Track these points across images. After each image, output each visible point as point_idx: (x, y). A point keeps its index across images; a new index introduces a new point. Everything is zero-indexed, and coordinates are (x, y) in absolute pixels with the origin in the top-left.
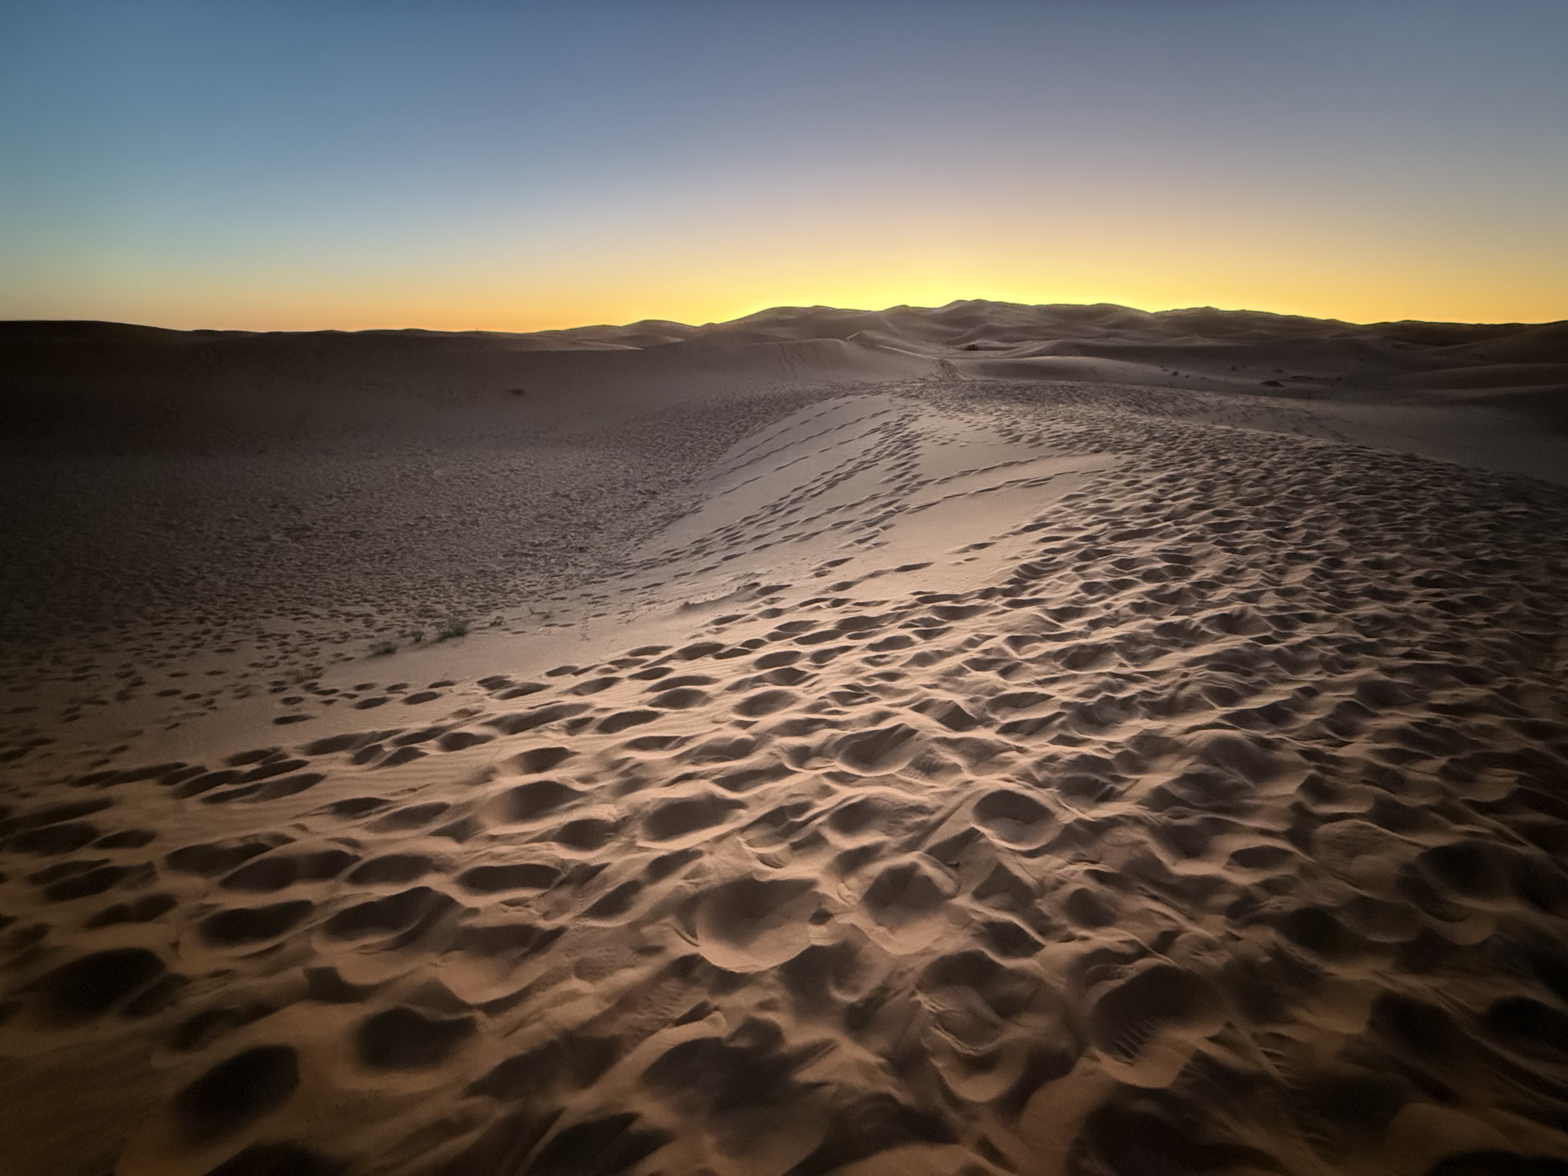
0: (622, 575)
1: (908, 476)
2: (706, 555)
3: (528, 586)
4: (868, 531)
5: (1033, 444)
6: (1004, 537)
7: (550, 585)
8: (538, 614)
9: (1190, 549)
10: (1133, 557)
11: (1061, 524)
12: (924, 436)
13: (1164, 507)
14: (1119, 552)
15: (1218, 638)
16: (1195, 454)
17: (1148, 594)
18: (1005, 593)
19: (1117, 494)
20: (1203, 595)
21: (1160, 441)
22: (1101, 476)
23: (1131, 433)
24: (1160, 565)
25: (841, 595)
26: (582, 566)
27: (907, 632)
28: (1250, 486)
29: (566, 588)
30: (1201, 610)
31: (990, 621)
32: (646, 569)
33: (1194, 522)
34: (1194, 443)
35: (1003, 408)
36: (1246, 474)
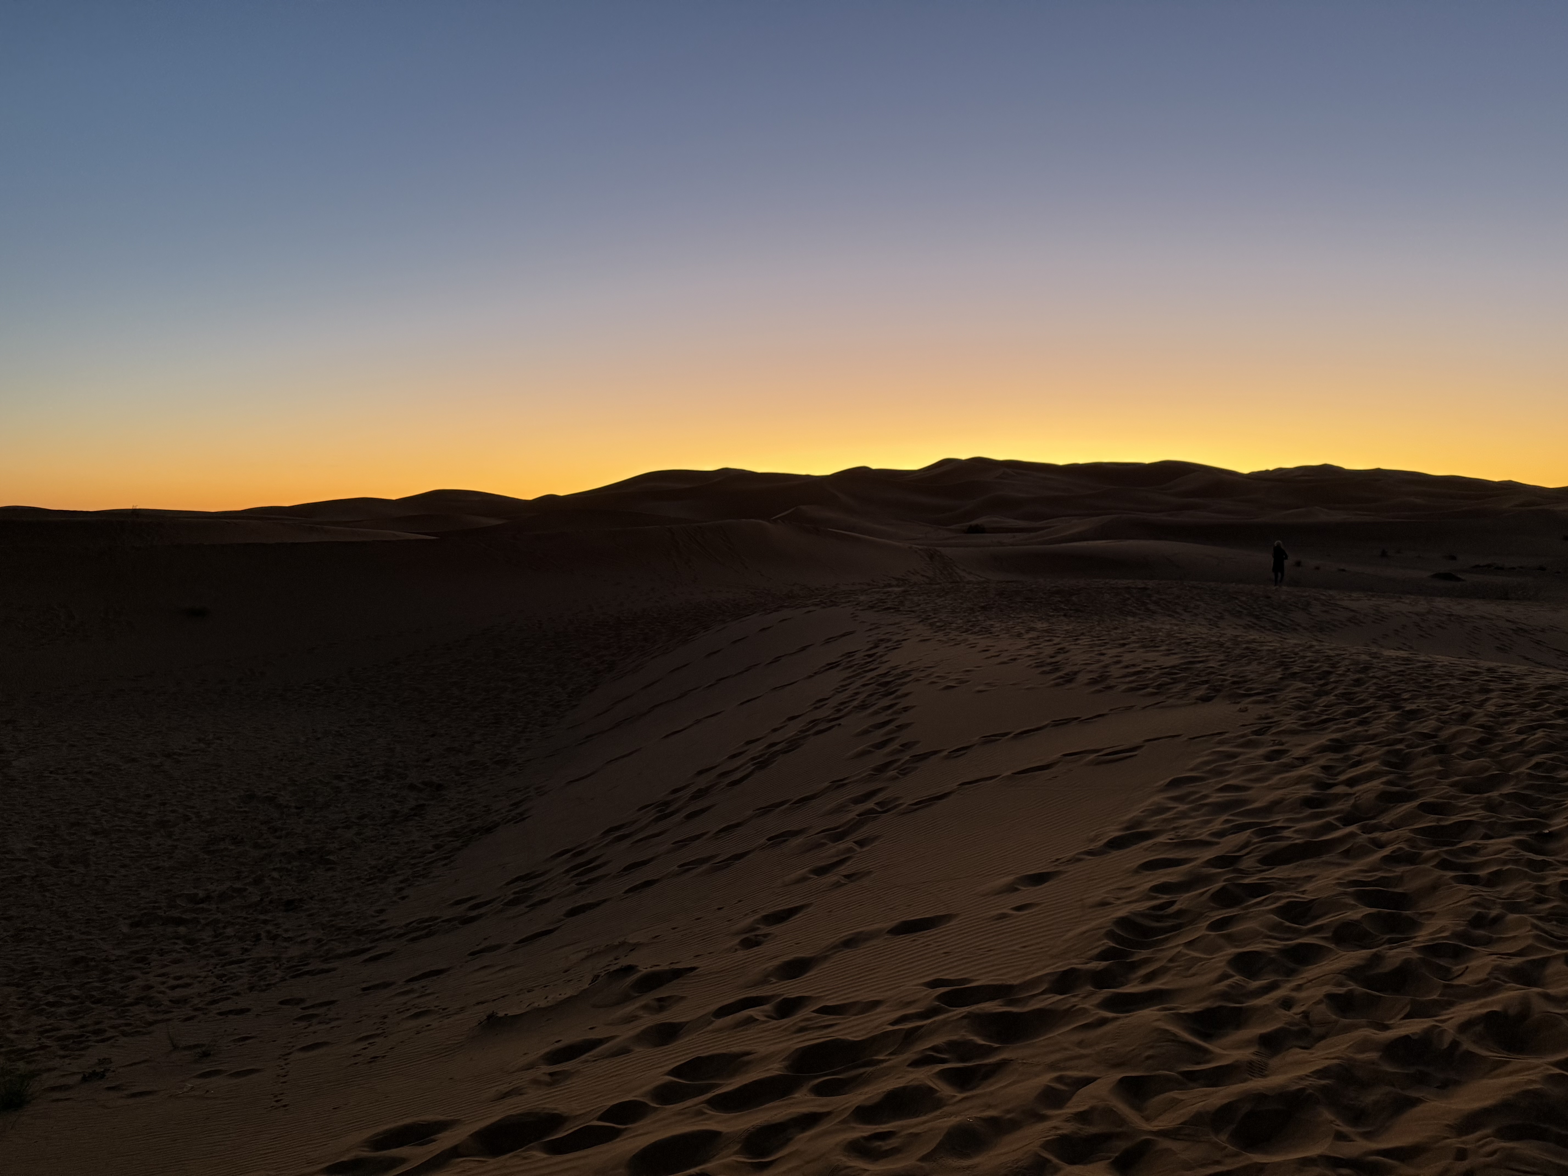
0: (367, 956)
1: (895, 746)
2: (533, 906)
3: (173, 988)
4: (834, 849)
5: (1098, 687)
6: (1076, 860)
7: (220, 983)
8: (189, 1048)
9: (1400, 879)
10: (1308, 897)
11: (1172, 835)
12: (915, 675)
13: (1337, 797)
14: (1282, 888)
15: (1498, 1065)
16: (1362, 701)
17: (1352, 973)
18: (1100, 980)
19: (1253, 775)
20: (1445, 973)
21: (1303, 680)
22: (1221, 743)
23: (1254, 666)
24: (1358, 913)
25: (791, 989)
26: (288, 939)
27: (923, 1076)
28: (1466, 756)
29: (251, 989)
30: (1451, 1004)
31: (1080, 1044)
32: (413, 940)
33: (1393, 826)
34: (1358, 682)
35: (1039, 625)
36: (1454, 736)
